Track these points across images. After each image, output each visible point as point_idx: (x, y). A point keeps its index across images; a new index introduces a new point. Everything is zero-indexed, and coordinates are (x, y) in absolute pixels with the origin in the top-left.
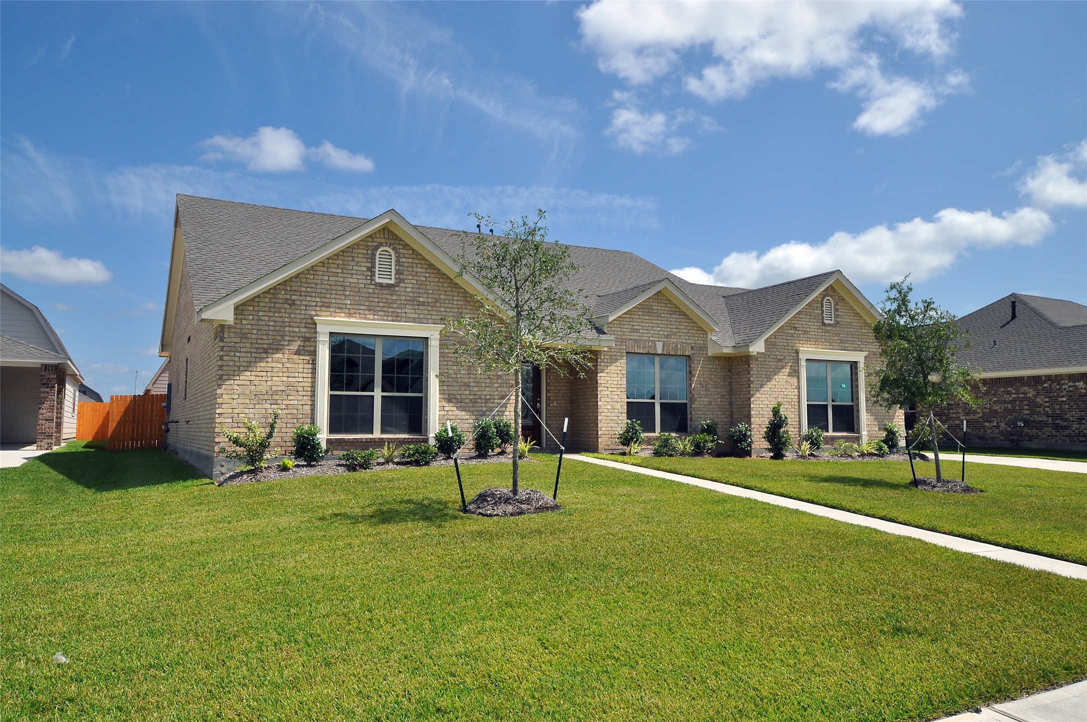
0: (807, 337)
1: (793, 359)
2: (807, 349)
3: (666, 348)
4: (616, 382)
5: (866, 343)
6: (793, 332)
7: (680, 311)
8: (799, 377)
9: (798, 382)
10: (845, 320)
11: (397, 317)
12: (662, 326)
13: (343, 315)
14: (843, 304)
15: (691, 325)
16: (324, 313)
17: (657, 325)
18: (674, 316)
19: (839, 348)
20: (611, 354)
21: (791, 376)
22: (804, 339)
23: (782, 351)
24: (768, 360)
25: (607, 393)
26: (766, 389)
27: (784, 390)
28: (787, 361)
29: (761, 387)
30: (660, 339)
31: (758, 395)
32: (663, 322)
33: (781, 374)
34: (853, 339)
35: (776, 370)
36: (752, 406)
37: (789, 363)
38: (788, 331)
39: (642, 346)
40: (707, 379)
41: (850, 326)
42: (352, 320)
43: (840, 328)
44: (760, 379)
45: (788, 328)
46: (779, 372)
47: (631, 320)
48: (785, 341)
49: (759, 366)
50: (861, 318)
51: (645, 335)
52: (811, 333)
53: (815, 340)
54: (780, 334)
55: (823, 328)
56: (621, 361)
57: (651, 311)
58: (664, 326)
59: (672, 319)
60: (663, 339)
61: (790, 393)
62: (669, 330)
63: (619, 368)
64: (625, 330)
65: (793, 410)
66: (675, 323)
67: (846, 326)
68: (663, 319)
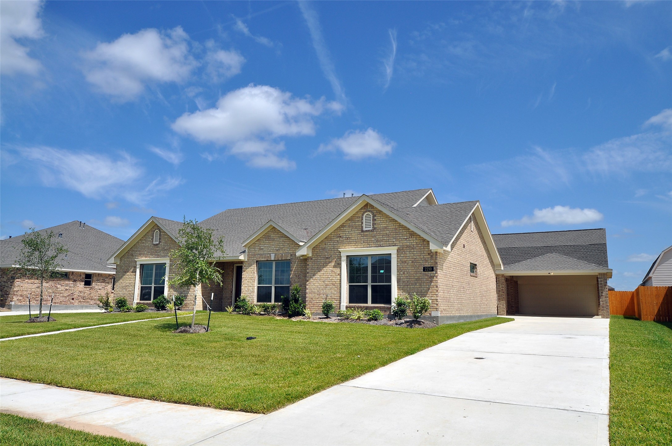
0: (349, 241)
1: (338, 257)
2: (348, 249)
3: (276, 256)
4: (250, 277)
5: (400, 240)
6: (339, 239)
7: (285, 236)
8: (341, 267)
9: (341, 271)
10: (381, 226)
11: (158, 256)
12: (275, 245)
13: (144, 257)
14: (380, 215)
15: (291, 242)
16: (140, 257)
17: (272, 245)
18: (282, 239)
19: (375, 246)
20: (249, 262)
21: (336, 267)
22: (346, 243)
23: (329, 252)
24: (319, 258)
25: (246, 282)
26: (317, 276)
27: (329, 276)
28: (333, 258)
29: (314, 276)
30: (274, 252)
31: (312, 280)
32: (276, 243)
33: (328, 266)
34: (388, 238)
35: (325, 264)
36: (307, 287)
37: (334, 259)
38: (335, 239)
39: (264, 257)
40: (300, 272)
41: (386, 230)
42: (146, 259)
43: (376, 231)
44: (313, 271)
45: (335, 237)
46: (327, 266)
47: (259, 244)
48: (332, 246)
49: (313, 263)
50: (396, 222)
51: (266, 251)
52: (352, 238)
53: (355, 242)
54: (329, 242)
55: (363, 233)
56: (253, 266)
57: (269, 238)
58: (276, 245)
59: (280, 241)
60: (275, 252)
61: (334, 278)
62: (279, 247)
63: (252, 269)
64: (256, 250)
65: (336, 289)
66: (283, 243)
67: (382, 230)
68: (276, 241)
